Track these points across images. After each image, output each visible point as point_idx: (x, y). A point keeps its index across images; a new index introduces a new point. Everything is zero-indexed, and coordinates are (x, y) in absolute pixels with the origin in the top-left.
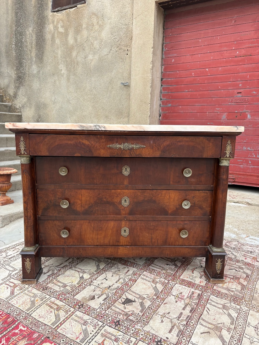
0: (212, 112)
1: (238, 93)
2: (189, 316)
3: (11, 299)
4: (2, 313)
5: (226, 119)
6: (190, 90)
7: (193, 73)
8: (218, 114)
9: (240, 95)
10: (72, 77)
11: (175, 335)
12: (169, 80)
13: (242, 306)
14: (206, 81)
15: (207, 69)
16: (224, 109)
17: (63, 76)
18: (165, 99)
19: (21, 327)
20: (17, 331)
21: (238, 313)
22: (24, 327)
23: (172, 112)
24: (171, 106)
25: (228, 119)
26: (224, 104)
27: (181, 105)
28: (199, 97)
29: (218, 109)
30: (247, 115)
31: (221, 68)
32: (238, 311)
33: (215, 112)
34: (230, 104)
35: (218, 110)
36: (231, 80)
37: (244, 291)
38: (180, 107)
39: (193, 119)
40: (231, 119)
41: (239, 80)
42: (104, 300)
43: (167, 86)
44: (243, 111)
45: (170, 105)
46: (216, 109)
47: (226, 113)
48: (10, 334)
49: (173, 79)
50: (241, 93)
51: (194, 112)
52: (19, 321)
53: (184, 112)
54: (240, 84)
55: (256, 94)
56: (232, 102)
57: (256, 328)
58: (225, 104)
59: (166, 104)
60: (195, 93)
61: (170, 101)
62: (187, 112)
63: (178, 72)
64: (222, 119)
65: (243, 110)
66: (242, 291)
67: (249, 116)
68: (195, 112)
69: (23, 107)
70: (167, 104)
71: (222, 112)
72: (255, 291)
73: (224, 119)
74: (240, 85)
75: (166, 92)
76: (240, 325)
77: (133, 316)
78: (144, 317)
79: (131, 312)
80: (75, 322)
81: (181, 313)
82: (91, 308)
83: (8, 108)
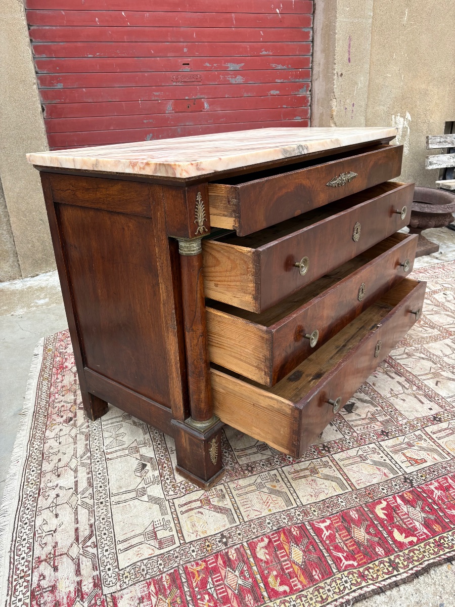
0: (147, 99)
1: (184, 64)
2: (406, 380)
3: (240, 517)
4: (269, 537)
5: (173, 112)
6: (98, 54)
7: (97, 19)
8: (159, 103)
9: (187, 68)
12: (45, 29)
14: (125, 37)
15: (123, 13)
16: (167, 94)
18: (45, 72)
19: (322, 526)
20: (326, 533)
22: (324, 521)
23: (67, 101)
24: (62, 87)
25: (176, 112)
26: (165, 85)
27: (84, 86)
28: (118, 71)
29: (157, 94)
30: (203, 103)
31: (147, 14)
33: (153, 99)
34: (174, 84)
35: (157, 96)
36: (169, 39)
38: (84, 90)
39: (116, 114)
40: (181, 112)
41: (182, 40)
43: (45, 43)
44: (197, 97)
45: (60, 86)
46: (154, 94)
47: (171, 102)
48: (328, 542)
49: (54, 28)
50: (188, 64)
51: (114, 100)
52: (306, 523)
53: (95, 100)
54: (183, 47)
55: (211, 67)
56: (177, 80)
58: (167, 85)
59: (51, 84)
60: (109, 61)
61: (59, 76)
62: (100, 100)
63: (64, 13)
64: (167, 112)
65: (196, 95)
67: (206, 105)
68: (117, 100)
70: (53, 83)
71: (164, 99)
73: (170, 112)
74: (185, 50)
75: (44, 56)
77: (376, 416)
78: (386, 408)
79: (369, 414)
80: (352, 466)
81: (398, 382)
82: (337, 441)
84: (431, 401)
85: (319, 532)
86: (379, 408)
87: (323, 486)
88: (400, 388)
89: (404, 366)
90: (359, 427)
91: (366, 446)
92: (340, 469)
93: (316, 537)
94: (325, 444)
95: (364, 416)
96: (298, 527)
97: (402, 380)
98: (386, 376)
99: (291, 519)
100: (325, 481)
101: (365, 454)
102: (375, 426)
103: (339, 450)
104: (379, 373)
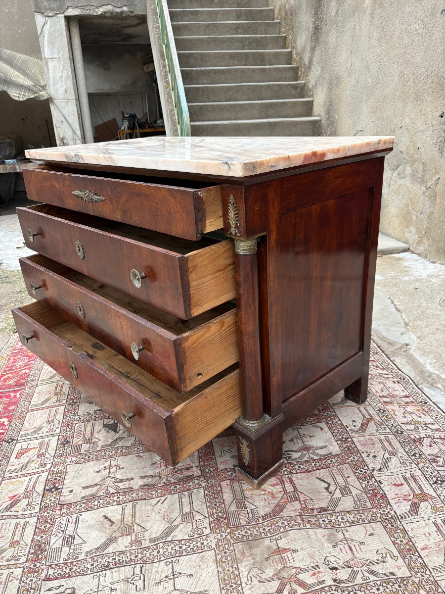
2: (132, 488)
10: (378, 11)
11: (83, 495)
13: (212, 535)
17: (364, 13)
19: (18, 394)
20: (12, 395)
21: (191, 538)
22: (20, 395)
32: (196, 536)
37: (263, 520)
42: (95, 411)
52: (24, 387)
57: (174, 575)
66: (260, 519)
69: (316, 85)
72: (277, 537)
76: (158, 552)
77: (92, 445)
78: (95, 454)
79: (97, 440)
80: (47, 415)
81: (132, 479)
82: (77, 411)
83: (299, 89)
84: (82, 498)
85: (15, 392)
86: (98, 449)
87: (43, 397)
88: (120, 477)
89: (163, 499)
90: (83, 428)
91: (60, 426)
92: (49, 407)
93: (14, 389)
94: (77, 404)
95: (96, 435)
96: (24, 383)
97: (135, 484)
98: (150, 473)
99: (32, 381)
100: (45, 398)
101: (53, 424)
102: (79, 440)
103: (66, 410)
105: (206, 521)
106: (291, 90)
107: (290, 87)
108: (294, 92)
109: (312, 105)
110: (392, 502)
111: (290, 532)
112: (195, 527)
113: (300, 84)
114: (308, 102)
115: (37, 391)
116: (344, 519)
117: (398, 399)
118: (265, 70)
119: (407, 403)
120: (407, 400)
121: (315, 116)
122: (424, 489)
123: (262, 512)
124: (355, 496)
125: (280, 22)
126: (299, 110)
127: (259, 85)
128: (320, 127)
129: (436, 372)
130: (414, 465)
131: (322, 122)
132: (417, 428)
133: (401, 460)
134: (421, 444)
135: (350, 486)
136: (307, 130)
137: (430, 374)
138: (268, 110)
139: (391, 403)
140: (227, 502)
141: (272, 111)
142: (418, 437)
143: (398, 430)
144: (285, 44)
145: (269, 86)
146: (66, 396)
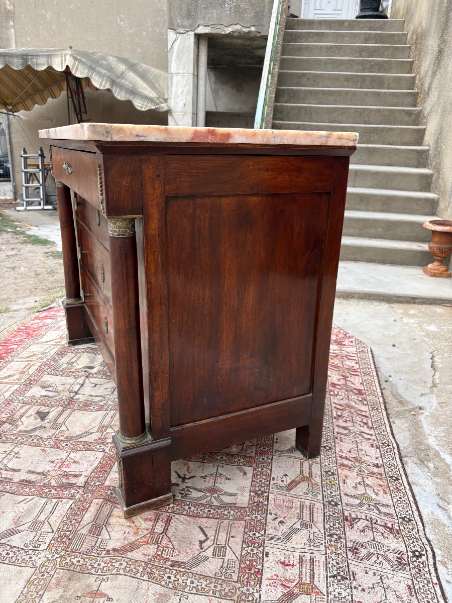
2: (12, 480)
13: (45, 553)
32: (31, 548)
37: (106, 554)
66: (104, 553)
77: (13, 427)
78: (9, 436)
79: (21, 424)
81: (19, 470)
82: (26, 392)
83: (414, 116)
86: (15, 432)
87: (9, 372)
88: (10, 465)
89: (30, 498)
90: (18, 408)
92: (7, 383)
94: (32, 386)
95: (23, 419)
96: (5, 357)
97: (17, 477)
98: (40, 470)
99: (11, 356)
100: (9, 374)
103: (18, 389)
104: (53, 468)
105: (51, 536)
106: (404, 116)
107: (403, 113)
108: (407, 119)
109: (424, 134)
110: (264, 582)
111: (121, 577)
112: (36, 538)
113: (416, 110)
114: (420, 130)
115: (9, 366)
116: (193, 583)
117: (364, 466)
118: (379, 93)
119: (372, 473)
120: (375, 470)
121: (424, 146)
122: (316, 579)
123: (110, 546)
124: (226, 560)
125: (410, 47)
126: (407, 137)
127: (367, 109)
128: (427, 157)
129: (438, 448)
130: (322, 548)
131: (430, 152)
132: (361, 505)
133: (312, 536)
134: (352, 526)
135: (228, 548)
136: (411, 160)
137: (429, 447)
138: (372, 135)
139: (350, 468)
140: (84, 522)
141: (376, 137)
142: (353, 516)
143: (332, 501)
144: (411, 70)
145: (379, 110)
146: (29, 376)
